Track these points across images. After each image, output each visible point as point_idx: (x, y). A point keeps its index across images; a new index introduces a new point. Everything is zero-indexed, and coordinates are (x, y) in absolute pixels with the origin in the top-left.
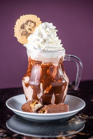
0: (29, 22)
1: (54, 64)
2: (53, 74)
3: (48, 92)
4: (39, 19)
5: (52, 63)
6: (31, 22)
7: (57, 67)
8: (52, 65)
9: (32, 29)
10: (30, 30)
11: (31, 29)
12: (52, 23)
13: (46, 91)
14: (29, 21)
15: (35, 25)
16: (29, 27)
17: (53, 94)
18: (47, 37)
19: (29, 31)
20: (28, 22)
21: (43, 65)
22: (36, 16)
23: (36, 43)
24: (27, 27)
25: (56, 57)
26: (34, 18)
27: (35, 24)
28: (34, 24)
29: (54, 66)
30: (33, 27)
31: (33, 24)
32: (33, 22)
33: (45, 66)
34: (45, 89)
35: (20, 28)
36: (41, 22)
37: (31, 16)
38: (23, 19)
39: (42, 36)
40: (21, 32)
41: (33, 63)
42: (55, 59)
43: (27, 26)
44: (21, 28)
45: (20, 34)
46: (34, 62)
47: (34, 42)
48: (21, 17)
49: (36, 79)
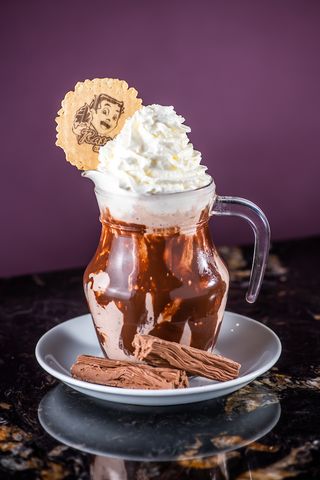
0: (104, 102)
1: (182, 232)
2: (182, 262)
3: (169, 319)
4: (134, 92)
5: (179, 228)
6: (109, 100)
7: (194, 238)
8: (178, 234)
9: (112, 123)
10: (104, 127)
11: (110, 124)
12: (172, 107)
13: (164, 317)
14: (104, 99)
15: (121, 111)
16: (104, 118)
17: (187, 324)
18: (159, 152)
19: (102, 131)
20: (100, 99)
21: (149, 237)
22: (125, 85)
23: (127, 172)
24: (96, 118)
25: (189, 209)
26: (118, 89)
27: (121, 106)
28: (119, 109)
29: (184, 236)
30: (114, 118)
31: (114, 109)
32: (114, 102)
33: (158, 237)
34: (162, 311)
35: (74, 118)
36: (141, 101)
37: (110, 81)
38: (84, 92)
39: (143, 149)
40: (78, 131)
41: (118, 231)
42: (187, 214)
43: (95, 115)
44: (79, 118)
45: (75, 137)
46: (122, 228)
47: (120, 168)
48: (79, 86)
49: (130, 279)
